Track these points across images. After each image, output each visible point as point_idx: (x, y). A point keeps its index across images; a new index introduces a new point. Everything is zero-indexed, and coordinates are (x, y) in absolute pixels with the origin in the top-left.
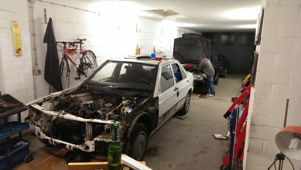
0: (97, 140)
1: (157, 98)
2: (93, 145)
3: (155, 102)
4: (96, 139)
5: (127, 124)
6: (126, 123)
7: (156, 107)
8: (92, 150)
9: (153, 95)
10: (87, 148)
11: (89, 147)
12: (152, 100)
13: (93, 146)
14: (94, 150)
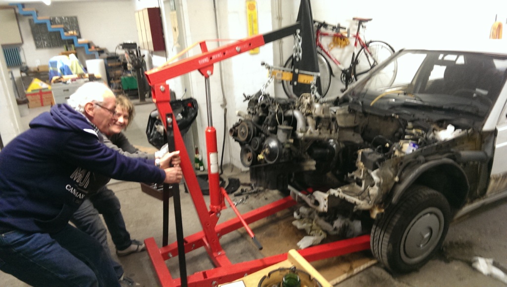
0: (334, 194)
1: (494, 133)
2: (325, 200)
3: (488, 142)
4: (332, 191)
5: (395, 176)
6: (391, 174)
7: (486, 154)
8: (323, 209)
9: (483, 125)
10: (317, 203)
11: (320, 203)
12: (477, 136)
13: (326, 203)
14: (326, 209)
